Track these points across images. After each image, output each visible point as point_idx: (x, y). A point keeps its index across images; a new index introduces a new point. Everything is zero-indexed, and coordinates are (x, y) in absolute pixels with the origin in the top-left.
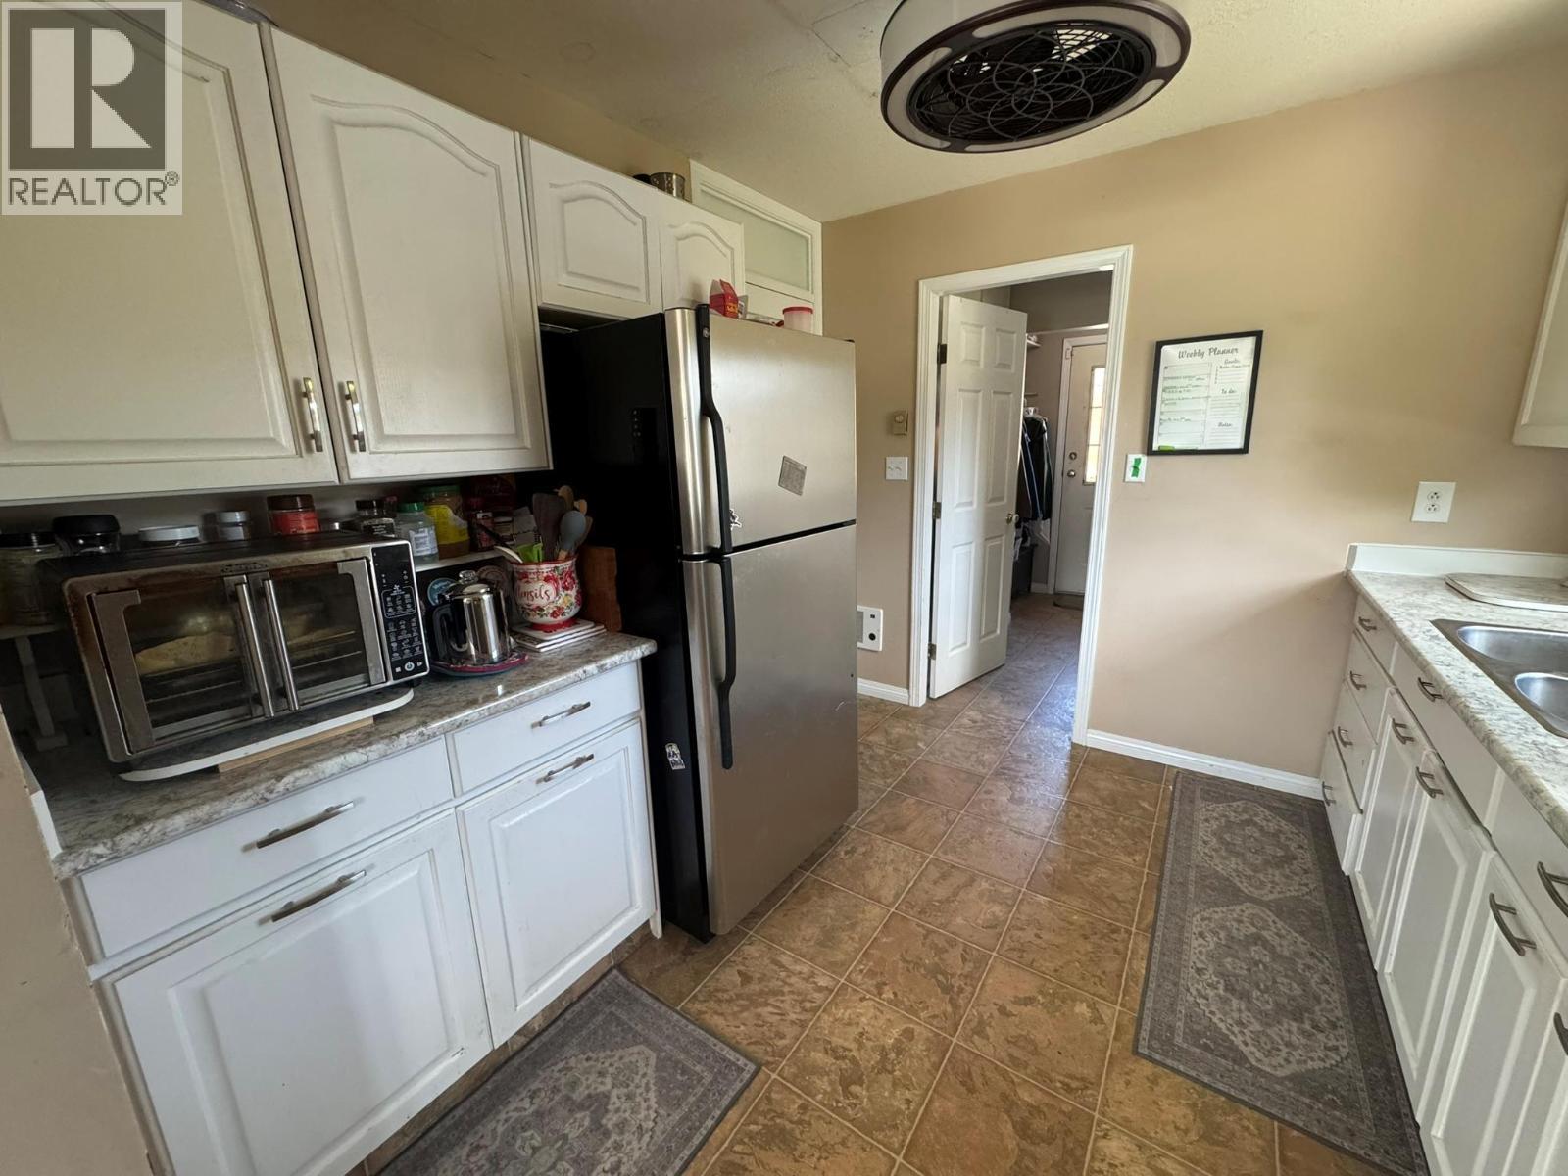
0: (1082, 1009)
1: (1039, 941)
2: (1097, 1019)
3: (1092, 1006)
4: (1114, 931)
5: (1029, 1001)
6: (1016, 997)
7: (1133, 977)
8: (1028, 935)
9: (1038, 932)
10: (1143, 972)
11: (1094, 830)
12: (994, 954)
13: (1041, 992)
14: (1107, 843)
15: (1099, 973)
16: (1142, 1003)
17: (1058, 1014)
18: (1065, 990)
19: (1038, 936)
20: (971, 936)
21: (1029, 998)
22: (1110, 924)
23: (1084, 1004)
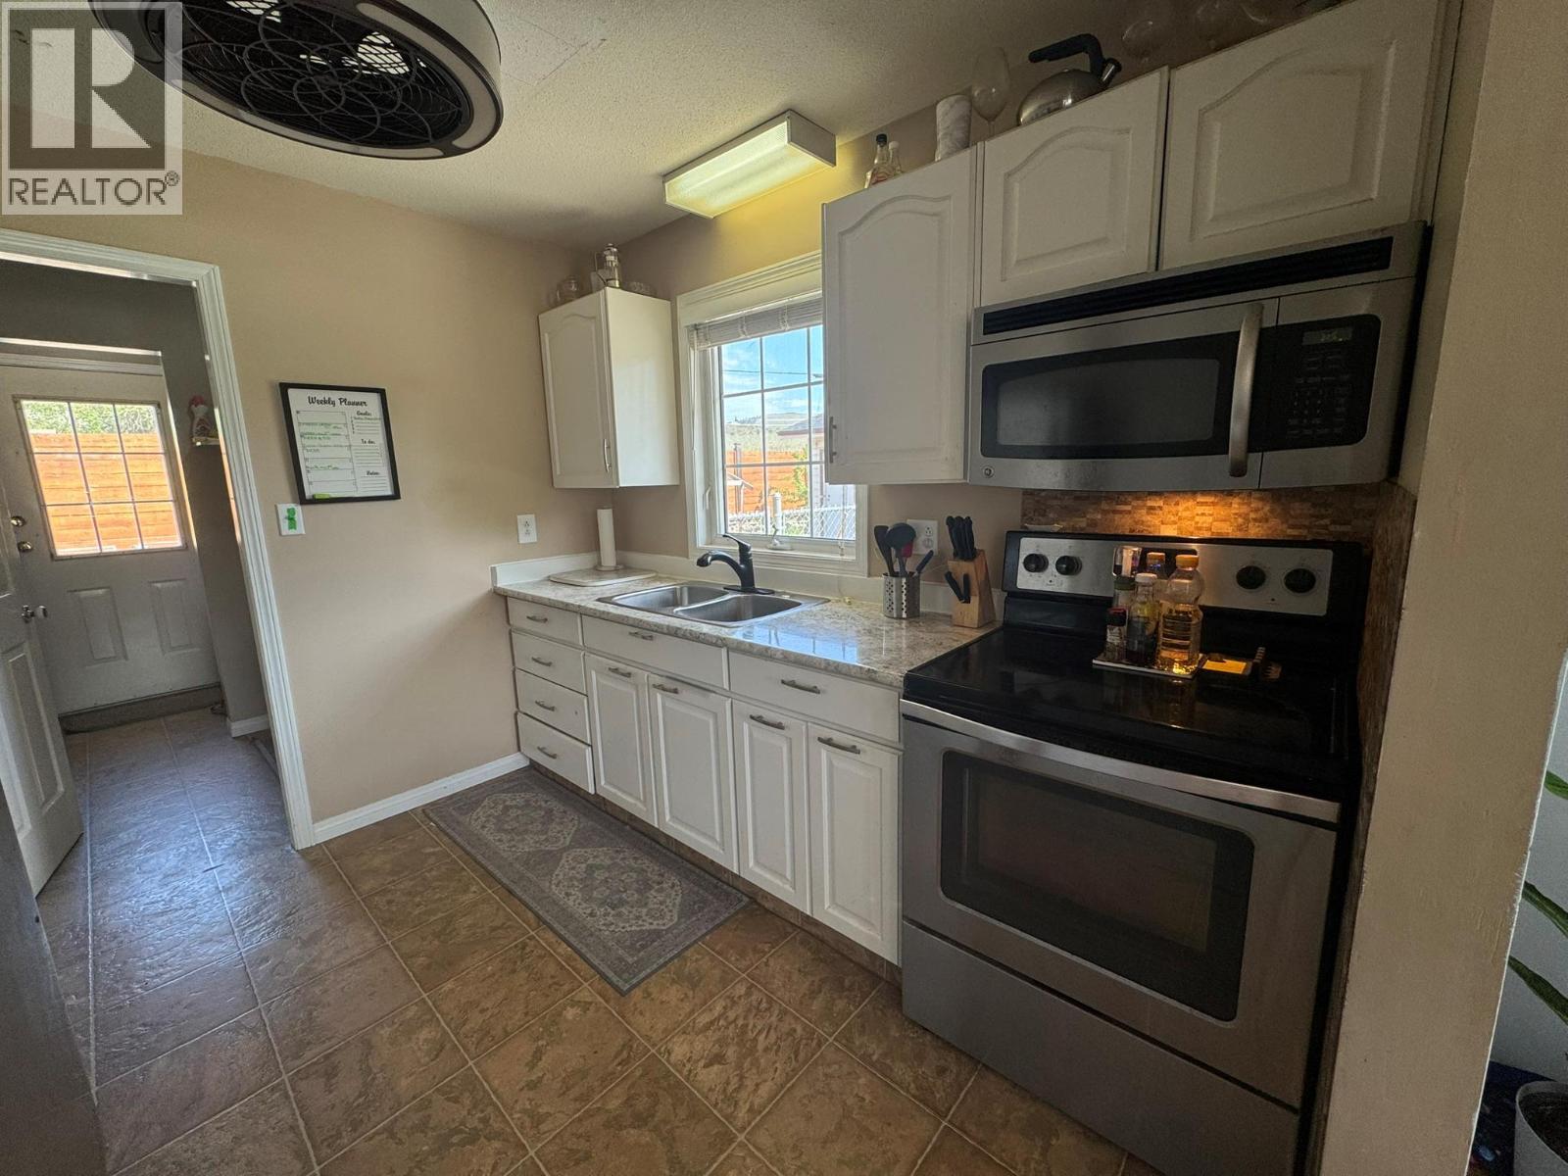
0: (570, 1013)
1: (489, 1013)
2: (586, 1006)
3: (574, 1004)
4: (524, 948)
5: (538, 1055)
6: (527, 1064)
7: (568, 959)
8: (476, 1020)
9: (479, 1008)
10: (569, 949)
11: (418, 899)
12: (471, 1063)
13: (538, 1039)
14: (440, 899)
15: (550, 982)
16: (593, 966)
17: (564, 1035)
18: (548, 1016)
19: (483, 1011)
20: (434, 1077)
21: (535, 1052)
22: (516, 946)
23: (569, 1008)
